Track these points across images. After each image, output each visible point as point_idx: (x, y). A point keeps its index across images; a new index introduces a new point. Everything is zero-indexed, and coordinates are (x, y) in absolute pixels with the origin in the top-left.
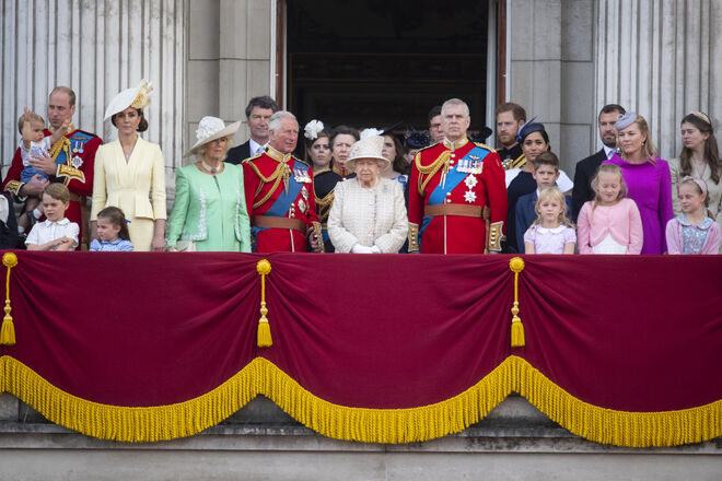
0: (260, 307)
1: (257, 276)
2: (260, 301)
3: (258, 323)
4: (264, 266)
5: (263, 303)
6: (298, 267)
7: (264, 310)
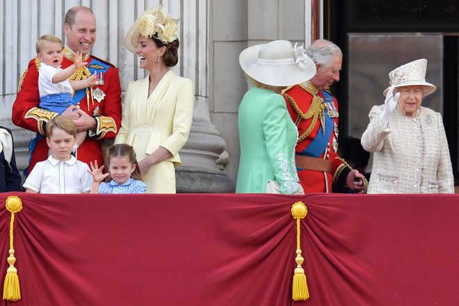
0: (295, 255)
1: (292, 219)
2: (295, 249)
3: (293, 274)
4: (299, 209)
5: (299, 251)
6: (337, 210)
7: (299, 259)
